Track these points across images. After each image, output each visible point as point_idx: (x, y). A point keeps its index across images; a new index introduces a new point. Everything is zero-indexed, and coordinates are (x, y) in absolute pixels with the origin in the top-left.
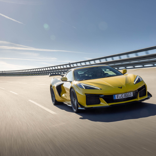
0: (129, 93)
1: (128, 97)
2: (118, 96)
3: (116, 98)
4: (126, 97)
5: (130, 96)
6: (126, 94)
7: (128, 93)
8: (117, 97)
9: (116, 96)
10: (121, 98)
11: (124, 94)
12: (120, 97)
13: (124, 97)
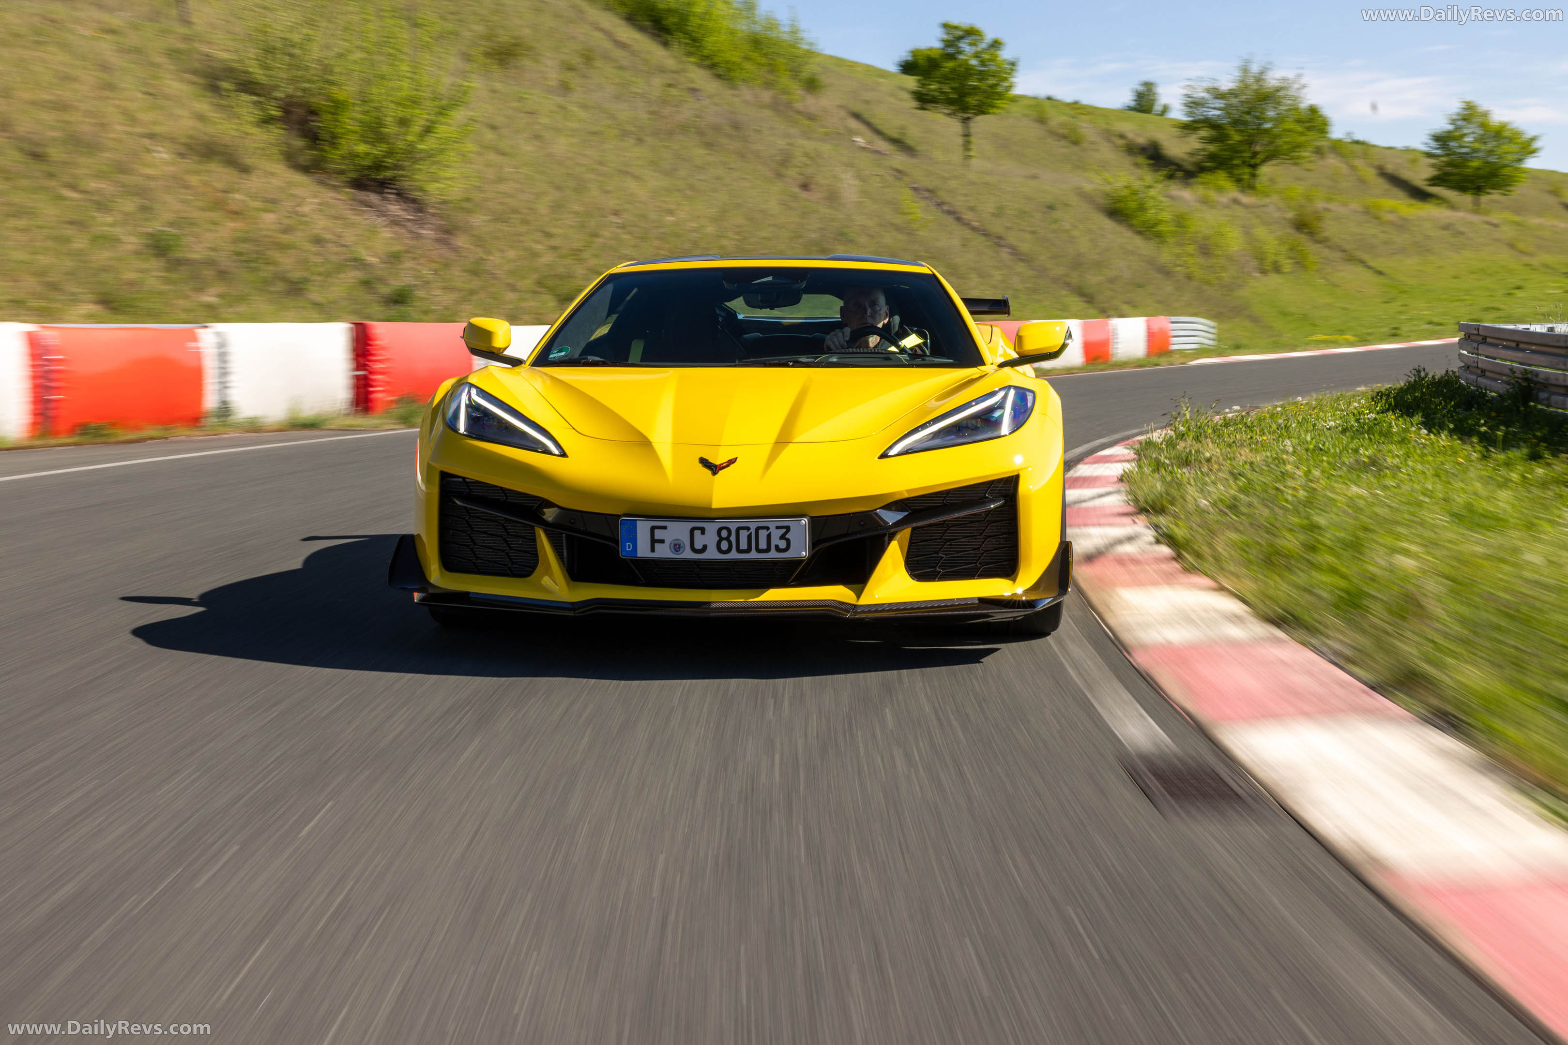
0: (772, 524)
1: (753, 555)
2: (659, 534)
3: (643, 550)
4: (734, 555)
5: (773, 555)
6: (733, 526)
7: (753, 526)
8: (654, 541)
9: (643, 528)
10: (687, 554)
11: (711, 528)
12: (677, 547)
13: (712, 554)
